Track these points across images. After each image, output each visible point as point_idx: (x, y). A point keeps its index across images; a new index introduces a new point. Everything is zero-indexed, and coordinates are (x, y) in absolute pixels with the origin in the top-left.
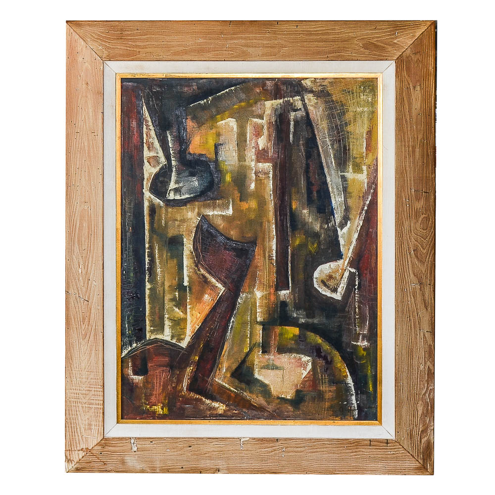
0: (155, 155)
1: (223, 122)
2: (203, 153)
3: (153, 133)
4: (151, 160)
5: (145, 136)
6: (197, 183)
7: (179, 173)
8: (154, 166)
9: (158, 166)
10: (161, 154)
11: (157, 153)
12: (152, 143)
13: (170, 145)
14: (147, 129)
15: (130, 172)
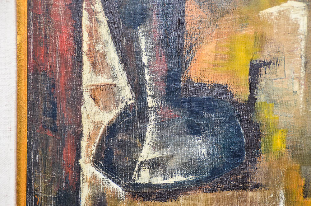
0: (110, 81)
1: (274, 10)
2: (222, 81)
3: (104, 31)
4: (100, 95)
5: (85, 36)
6: (203, 151)
7: (162, 126)
8: (106, 108)
9: (116, 107)
10: (122, 81)
11: (114, 78)
12: (104, 55)
13: (145, 60)
14: (90, 20)
15: (49, 119)
